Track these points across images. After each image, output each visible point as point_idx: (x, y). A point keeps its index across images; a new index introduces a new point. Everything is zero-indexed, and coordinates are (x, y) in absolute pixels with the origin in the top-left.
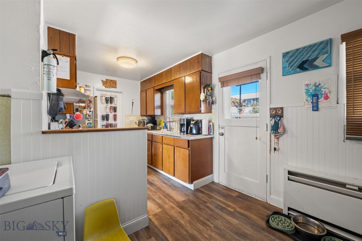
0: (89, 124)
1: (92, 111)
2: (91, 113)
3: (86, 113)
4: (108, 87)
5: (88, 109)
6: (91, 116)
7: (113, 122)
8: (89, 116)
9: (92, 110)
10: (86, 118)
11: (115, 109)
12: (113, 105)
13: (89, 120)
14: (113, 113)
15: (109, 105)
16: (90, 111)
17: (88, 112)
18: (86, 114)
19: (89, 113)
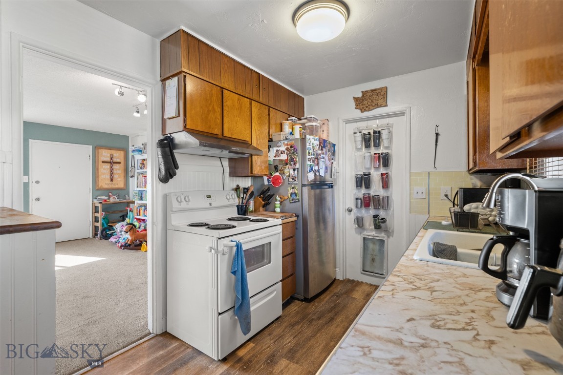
0: (294, 196)
1: (298, 169)
2: (296, 172)
3: (288, 174)
4: (367, 109)
5: (291, 165)
6: (296, 179)
7: (382, 193)
8: (293, 179)
9: (297, 166)
10: (289, 184)
11: (385, 160)
12: (382, 150)
13: (293, 188)
14: (383, 170)
15: (373, 150)
16: (294, 170)
17: (292, 172)
18: (289, 176)
19: (293, 174)
